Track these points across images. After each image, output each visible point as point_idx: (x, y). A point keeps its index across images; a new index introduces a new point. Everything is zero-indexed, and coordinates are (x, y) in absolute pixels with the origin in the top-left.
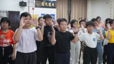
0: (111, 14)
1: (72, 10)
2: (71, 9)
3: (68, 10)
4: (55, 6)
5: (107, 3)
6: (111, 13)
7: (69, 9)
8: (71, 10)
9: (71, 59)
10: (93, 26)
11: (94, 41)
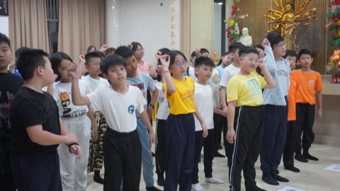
0: (173, 35)
1: (60, 21)
2: (57, 18)
3: (48, 22)
4: (3, 9)
5: (162, 4)
6: (172, 33)
7: (50, 20)
8: (57, 23)
9: (63, 172)
10: (123, 67)
11: (131, 112)
